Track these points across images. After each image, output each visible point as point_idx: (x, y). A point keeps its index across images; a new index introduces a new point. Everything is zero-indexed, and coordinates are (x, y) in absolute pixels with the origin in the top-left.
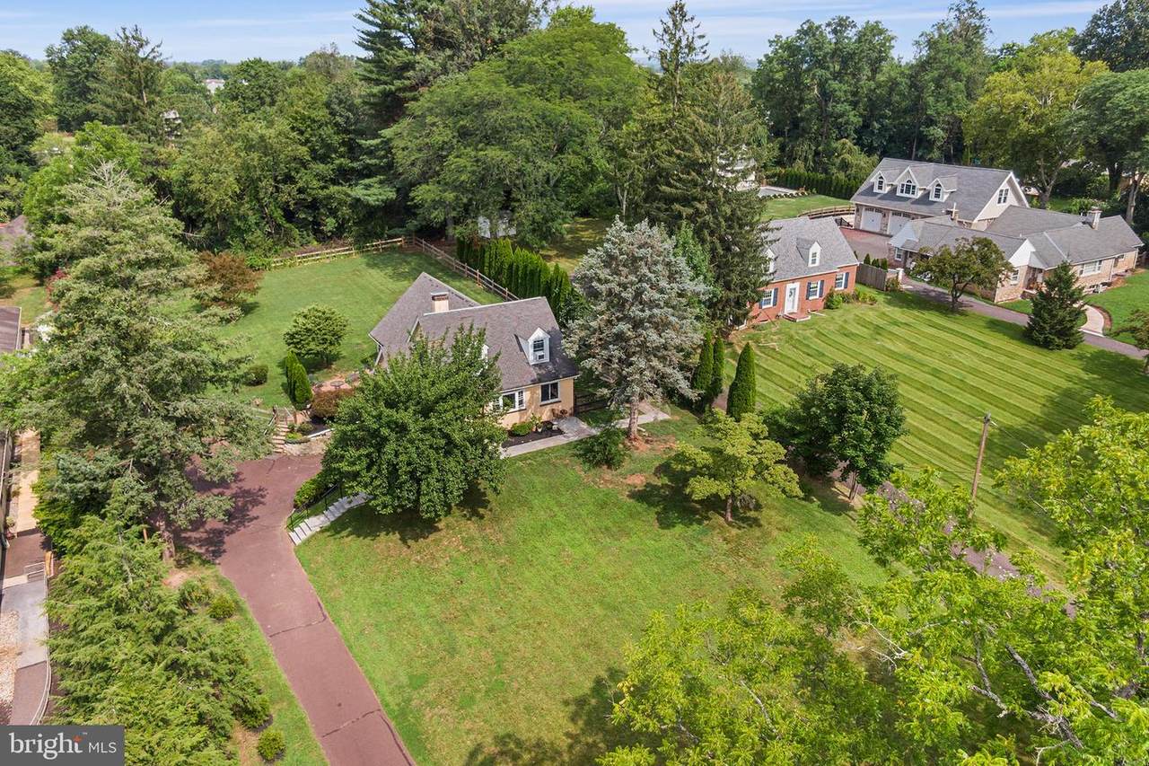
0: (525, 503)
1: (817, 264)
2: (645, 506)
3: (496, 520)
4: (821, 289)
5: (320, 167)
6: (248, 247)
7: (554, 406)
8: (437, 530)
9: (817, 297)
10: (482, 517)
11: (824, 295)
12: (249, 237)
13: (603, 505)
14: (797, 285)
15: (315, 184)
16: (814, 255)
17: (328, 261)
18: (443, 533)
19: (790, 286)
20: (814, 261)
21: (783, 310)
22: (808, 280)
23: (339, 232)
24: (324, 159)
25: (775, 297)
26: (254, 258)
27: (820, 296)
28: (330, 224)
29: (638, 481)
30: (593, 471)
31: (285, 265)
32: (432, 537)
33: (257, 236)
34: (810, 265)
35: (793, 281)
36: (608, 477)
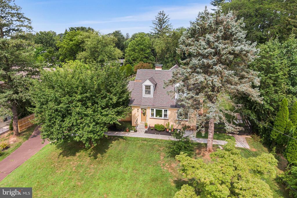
7: (185, 123)
8: (75, 155)
10: (96, 158)
13: (154, 180)
18: (75, 158)
30: (169, 159)
32: (70, 157)
36: (174, 165)
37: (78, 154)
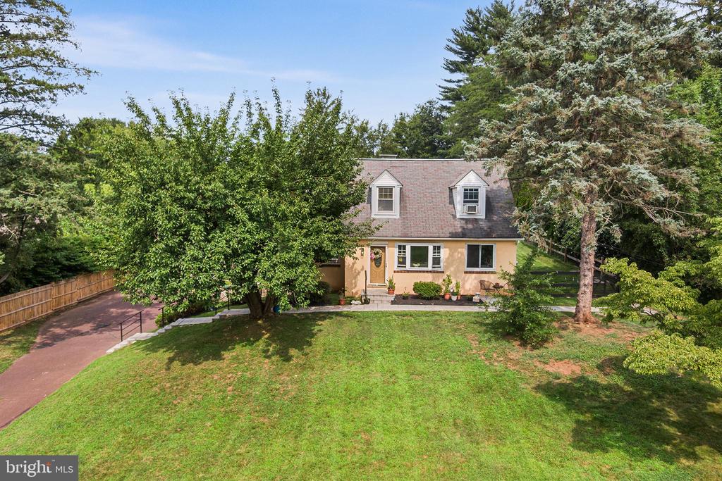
2: (560, 407)
7: (485, 277)
29: (565, 371)
30: (494, 344)
36: (513, 355)
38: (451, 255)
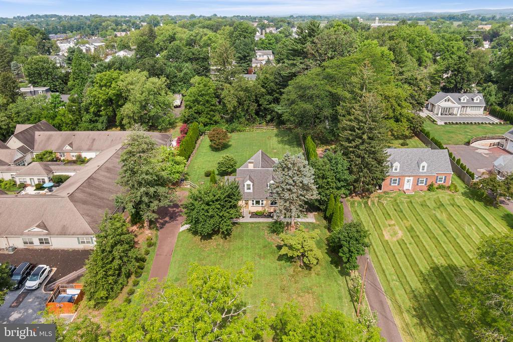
0: (242, 238)
1: (425, 170)
2: (279, 251)
3: (230, 241)
4: (426, 182)
5: (268, 97)
6: (240, 123)
7: (275, 207)
8: (211, 239)
9: (424, 184)
10: (226, 239)
11: (428, 184)
12: (240, 120)
13: (265, 247)
14: (411, 178)
15: (266, 103)
16: (423, 167)
17: (265, 131)
18: (212, 240)
19: (407, 178)
20: (423, 169)
21: (403, 188)
22: (418, 177)
23: (271, 120)
24: (270, 94)
25: (399, 182)
26: (240, 127)
27: (426, 184)
28: (269, 117)
30: (270, 234)
31: (250, 131)
32: (209, 241)
33: (243, 120)
34: (421, 170)
35: (409, 176)
36: (274, 237)
37: (213, 238)
38: (267, 203)
